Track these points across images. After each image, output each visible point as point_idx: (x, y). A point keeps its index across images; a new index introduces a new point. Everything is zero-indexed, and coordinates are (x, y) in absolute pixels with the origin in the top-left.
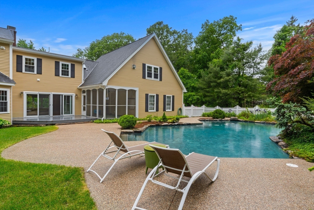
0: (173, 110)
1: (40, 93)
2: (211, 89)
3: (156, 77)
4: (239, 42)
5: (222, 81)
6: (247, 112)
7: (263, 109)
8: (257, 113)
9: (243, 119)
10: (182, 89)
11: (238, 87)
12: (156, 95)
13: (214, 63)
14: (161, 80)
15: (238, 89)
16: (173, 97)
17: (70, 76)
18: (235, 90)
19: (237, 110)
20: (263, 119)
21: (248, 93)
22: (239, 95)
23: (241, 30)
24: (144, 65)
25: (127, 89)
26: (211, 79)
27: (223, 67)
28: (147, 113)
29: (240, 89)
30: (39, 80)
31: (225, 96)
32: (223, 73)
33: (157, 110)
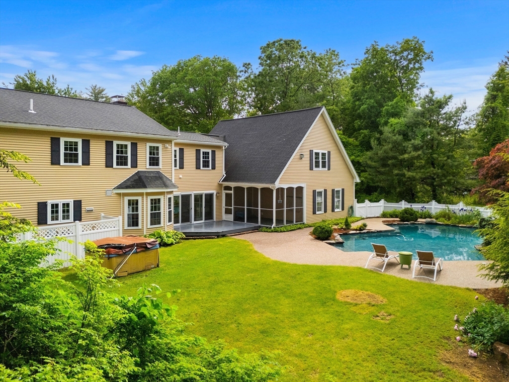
0: (343, 209)
1: (182, 194)
2: (387, 169)
3: (324, 166)
4: (433, 96)
5: (407, 157)
6: (447, 211)
7: (469, 208)
8: (461, 213)
9: (444, 222)
10: (353, 177)
11: (432, 169)
12: (325, 190)
13: (392, 125)
14: (329, 169)
15: (433, 171)
16: (343, 190)
17: (210, 168)
18: (428, 173)
19: (433, 207)
20: (469, 222)
21: (447, 177)
22: (433, 181)
23: (432, 61)
24: (311, 152)
25: (295, 186)
26: (387, 153)
27: (407, 134)
28: (315, 215)
29: (435, 172)
30: (181, 176)
31: (410, 182)
32: (408, 145)
33: (325, 211)
